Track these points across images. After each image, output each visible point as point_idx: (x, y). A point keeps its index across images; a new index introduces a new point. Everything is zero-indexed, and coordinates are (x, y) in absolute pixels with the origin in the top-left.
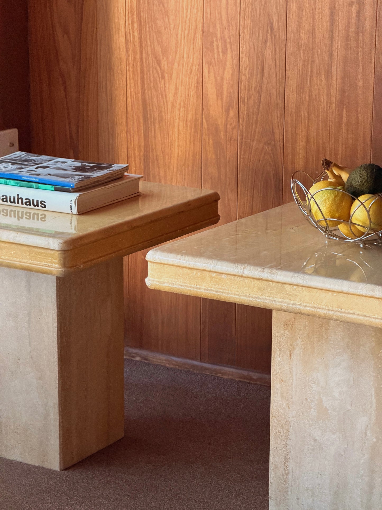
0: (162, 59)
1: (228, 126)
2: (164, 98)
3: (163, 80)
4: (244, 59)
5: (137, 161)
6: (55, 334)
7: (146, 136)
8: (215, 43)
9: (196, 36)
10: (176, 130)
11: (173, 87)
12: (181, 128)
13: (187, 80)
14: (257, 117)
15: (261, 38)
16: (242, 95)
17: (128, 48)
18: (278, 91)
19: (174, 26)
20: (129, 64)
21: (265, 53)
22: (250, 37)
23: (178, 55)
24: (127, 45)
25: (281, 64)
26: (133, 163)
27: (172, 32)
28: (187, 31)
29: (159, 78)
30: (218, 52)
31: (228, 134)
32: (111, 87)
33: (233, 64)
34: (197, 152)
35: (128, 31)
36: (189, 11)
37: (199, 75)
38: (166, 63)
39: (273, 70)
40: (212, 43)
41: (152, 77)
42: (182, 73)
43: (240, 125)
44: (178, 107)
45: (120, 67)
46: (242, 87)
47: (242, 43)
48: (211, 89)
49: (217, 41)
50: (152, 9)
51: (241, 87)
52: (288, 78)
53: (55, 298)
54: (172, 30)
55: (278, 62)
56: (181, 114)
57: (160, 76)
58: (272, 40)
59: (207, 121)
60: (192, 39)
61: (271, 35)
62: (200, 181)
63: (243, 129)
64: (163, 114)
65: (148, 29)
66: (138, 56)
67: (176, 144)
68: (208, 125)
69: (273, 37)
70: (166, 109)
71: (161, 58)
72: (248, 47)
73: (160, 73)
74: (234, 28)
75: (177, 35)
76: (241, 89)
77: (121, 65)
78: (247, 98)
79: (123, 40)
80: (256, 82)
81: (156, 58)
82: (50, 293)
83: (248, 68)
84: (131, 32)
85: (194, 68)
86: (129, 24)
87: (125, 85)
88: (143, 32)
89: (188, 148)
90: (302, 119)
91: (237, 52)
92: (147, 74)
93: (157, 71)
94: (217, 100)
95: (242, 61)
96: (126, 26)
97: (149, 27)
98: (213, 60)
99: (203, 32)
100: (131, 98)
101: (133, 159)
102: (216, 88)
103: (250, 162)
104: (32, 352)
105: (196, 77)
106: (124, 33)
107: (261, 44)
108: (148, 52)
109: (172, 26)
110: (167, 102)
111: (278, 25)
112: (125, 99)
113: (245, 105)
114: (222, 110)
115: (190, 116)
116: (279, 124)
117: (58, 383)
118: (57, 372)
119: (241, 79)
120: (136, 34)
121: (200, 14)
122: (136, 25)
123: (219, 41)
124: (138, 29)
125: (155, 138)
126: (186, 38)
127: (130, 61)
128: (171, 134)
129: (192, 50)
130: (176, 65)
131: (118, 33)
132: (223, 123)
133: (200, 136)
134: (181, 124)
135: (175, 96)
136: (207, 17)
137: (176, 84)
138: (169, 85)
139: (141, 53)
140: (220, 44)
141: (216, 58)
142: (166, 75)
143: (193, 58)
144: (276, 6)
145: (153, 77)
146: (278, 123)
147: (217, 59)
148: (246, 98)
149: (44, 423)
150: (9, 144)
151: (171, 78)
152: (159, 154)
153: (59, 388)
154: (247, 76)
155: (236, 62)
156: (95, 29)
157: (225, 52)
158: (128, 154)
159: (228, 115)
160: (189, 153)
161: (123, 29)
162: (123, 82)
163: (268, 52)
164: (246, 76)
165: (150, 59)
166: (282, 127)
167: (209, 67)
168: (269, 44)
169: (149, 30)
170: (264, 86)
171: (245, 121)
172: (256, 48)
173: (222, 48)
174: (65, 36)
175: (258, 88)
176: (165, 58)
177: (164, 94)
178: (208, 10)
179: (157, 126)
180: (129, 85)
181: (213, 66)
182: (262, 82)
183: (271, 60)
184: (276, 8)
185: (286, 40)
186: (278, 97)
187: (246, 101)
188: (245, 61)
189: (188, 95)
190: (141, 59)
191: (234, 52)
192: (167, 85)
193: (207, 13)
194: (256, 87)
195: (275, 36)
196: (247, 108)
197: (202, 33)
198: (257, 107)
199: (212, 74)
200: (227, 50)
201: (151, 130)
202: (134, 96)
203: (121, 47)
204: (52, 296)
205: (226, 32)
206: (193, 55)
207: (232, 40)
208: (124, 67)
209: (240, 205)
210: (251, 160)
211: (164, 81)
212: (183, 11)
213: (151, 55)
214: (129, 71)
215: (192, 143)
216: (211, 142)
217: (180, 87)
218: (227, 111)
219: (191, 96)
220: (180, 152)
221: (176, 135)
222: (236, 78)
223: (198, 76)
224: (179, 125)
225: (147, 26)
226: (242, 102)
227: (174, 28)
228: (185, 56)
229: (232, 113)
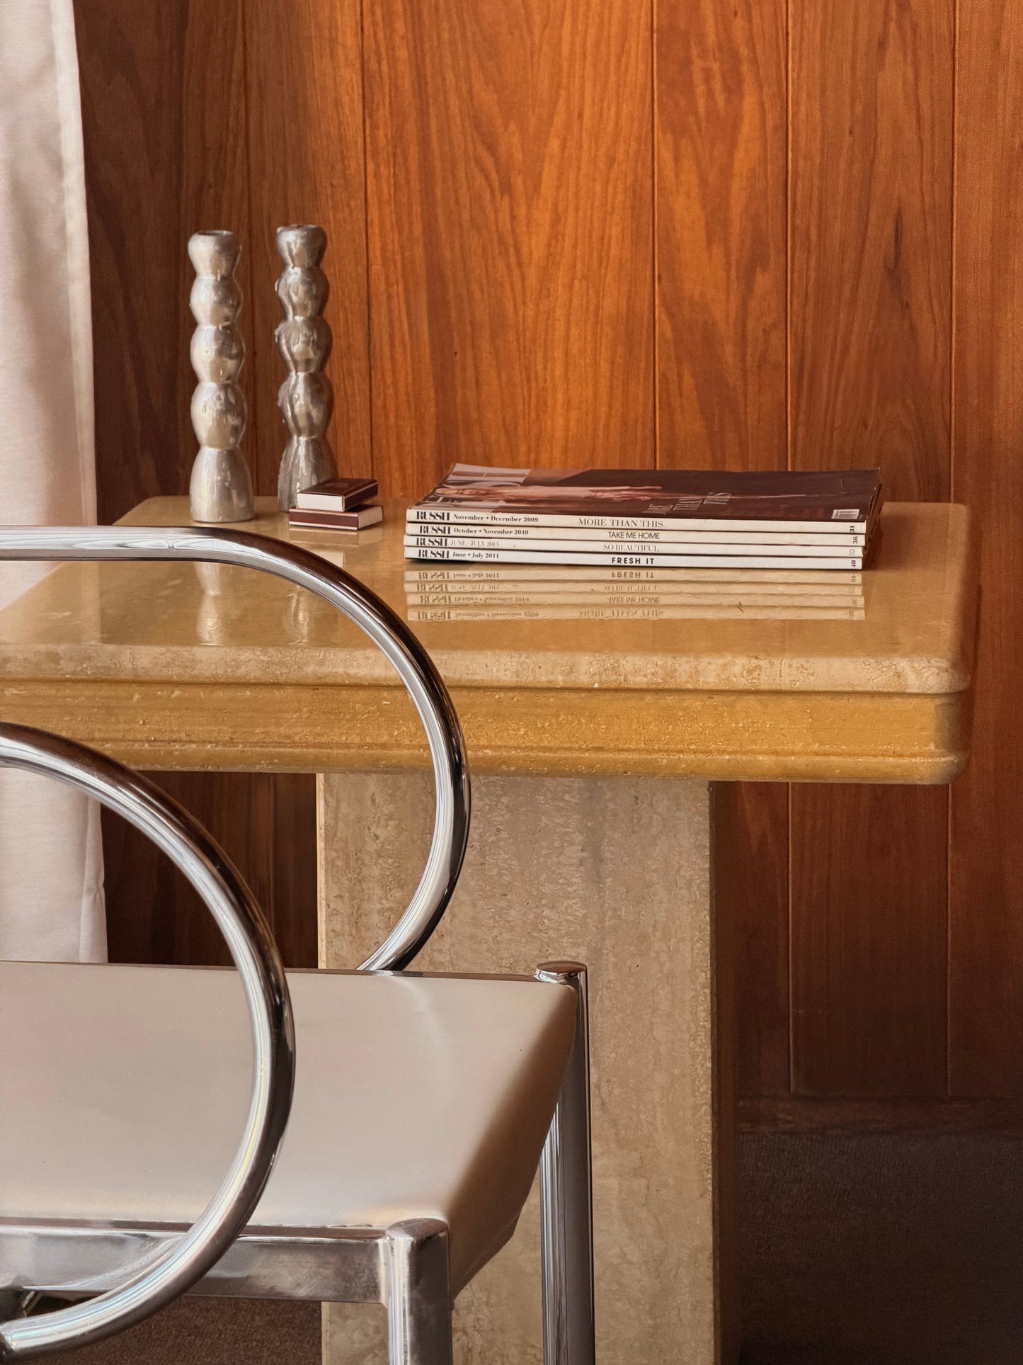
0: (502, 129)
1: (751, 324)
2: (511, 250)
3: (506, 198)
5: (409, 471)
6: (701, 1008)
7: (444, 385)
8: (698, 64)
9: (627, 46)
10: (558, 353)
11: (543, 217)
12: (574, 348)
13: (598, 188)
14: (855, 289)
16: (797, 222)
17: (372, 102)
18: (927, 199)
19: (546, 18)
20: (376, 154)
21: (879, 85)
22: (823, 35)
23: (561, 108)
24: (367, 90)
25: (939, 115)
26: (397, 475)
27: (537, 41)
28: (592, 33)
29: (492, 191)
30: (710, 93)
31: (750, 350)
33: (764, 126)
34: (636, 421)
35: (370, 43)
37: (640, 172)
38: (516, 140)
39: (909, 135)
40: (685, 65)
41: (463, 193)
42: (579, 169)
43: (794, 318)
44: (561, 277)
45: (339, 167)
46: (799, 195)
47: (797, 56)
48: (684, 213)
49: (703, 54)
51: (794, 195)
52: (964, 155)
53: (706, 887)
54: (537, 31)
55: (925, 106)
56: (576, 301)
57: (496, 185)
58: (903, 41)
59: (671, 316)
60: (613, 55)
61: (900, 27)
63: (804, 329)
64: (509, 307)
65: (446, 36)
66: (411, 127)
67: (560, 397)
68: (674, 326)
69: (909, 32)
70: (518, 288)
71: (499, 122)
72: (817, 67)
73: (494, 177)
74: (768, 11)
75: (557, 47)
76: (794, 204)
77: (343, 160)
78: (819, 231)
79: (350, 76)
80: (850, 176)
81: (477, 125)
82: (682, 873)
83: (819, 136)
84: (383, 50)
85: (622, 149)
86: (374, 24)
87: (362, 225)
88: (427, 46)
89: (604, 410)
91: (779, 85)
92: (444, 182)
93: (482, 170)
94: (710, 242)
95: (796, 116)
96: (362, 29)
97: (452, 29)
98: (692, 119)
99: (652, 31)
100: (385, 265)
101: (395, 463)
102: (704, 207)
103: (832, 433)
104: (603, 1084)
105: (630, 178)
106: (353, 54)
107: (867, 55)
108: (447, 108)
109: (538, 20)
110: (520, 265)
112: (361, 270)
113: (809, 251)
114: (728, 278)
115: (612, 303)
116: (935, 302)
117: (710, 1176)
118: (708, 1140)
119: (796, 172)
120: (403, 54)
122: (400, 26)
123: (711, 57)
124: (410, 36)
125: (477, 386)
126: (587, 54)
127: (383, 142)
128: (540, 367)
129: (611, 91)
130: (554, 144)
131: (333, 55)
132: (733, 316)
133: (647, 365)
134: (574, 331)
135: (553, 243)
137: (556, 205)
138: (529, 206)
139: (423, 113)
140: (716, 67)
141: (702, 111)
142: (518, 182)
145: (470, 187)
146: (930, 299)
147: (707, 113)
148: (814, 231)
149: (650, 1322)
151: (537, 188)
153: (713, 1193)
155: (774, 118)
156: (240, 48)
157: (734, 90)
158: (376, 452)
159: (749, 289)
160: (607, 426)
161: (349, 39)
162: (351, 212)
163: (891, 80)
165: (457, 131)
166: (945, 312)
167: (676, 143)
168: (891, 53)
169: (452, 37)
171: (811, 304)
172: (846, 67)
173: (724, 79)
175: (855, 196)
176: (512, 127)
177: (511, 241)
179: (485, 346)
180: (376, 222)
181: (690, 138)
182: (872, 177)
183: (900, 102)
187: (814, 237)
189: (603, 238)
190: (424, 132)
191: (765, 89)
192: (522, 212)
194: (849, 193)
195: (915, 29)
196: (818, 262)
197: (648, 33)
198: (852, 253)
199: (687, 163)
200: (740, 82)
201: (465, 363)
202: (398, 257)
203: (345, 99)
204: (689, 882)
205: (739, 25)
206: (618, 110)
207: (757, 50)
208: (354, 167)
210: (836, 426)
211: (511, 197)
213: (458, 119)
214: (377, 175)
215: (618, 392)
216: (688, 380)
217: (571, 213)
218: (747, 278)
219: (613, 242)
220: (572, 424)
221: (559, 372)
222: (775, 169)
223: (636, 175)
224: (567, 338)
225: (445, 25)
227: (545, 26)
228: (587, 113)
229: (763, 281)
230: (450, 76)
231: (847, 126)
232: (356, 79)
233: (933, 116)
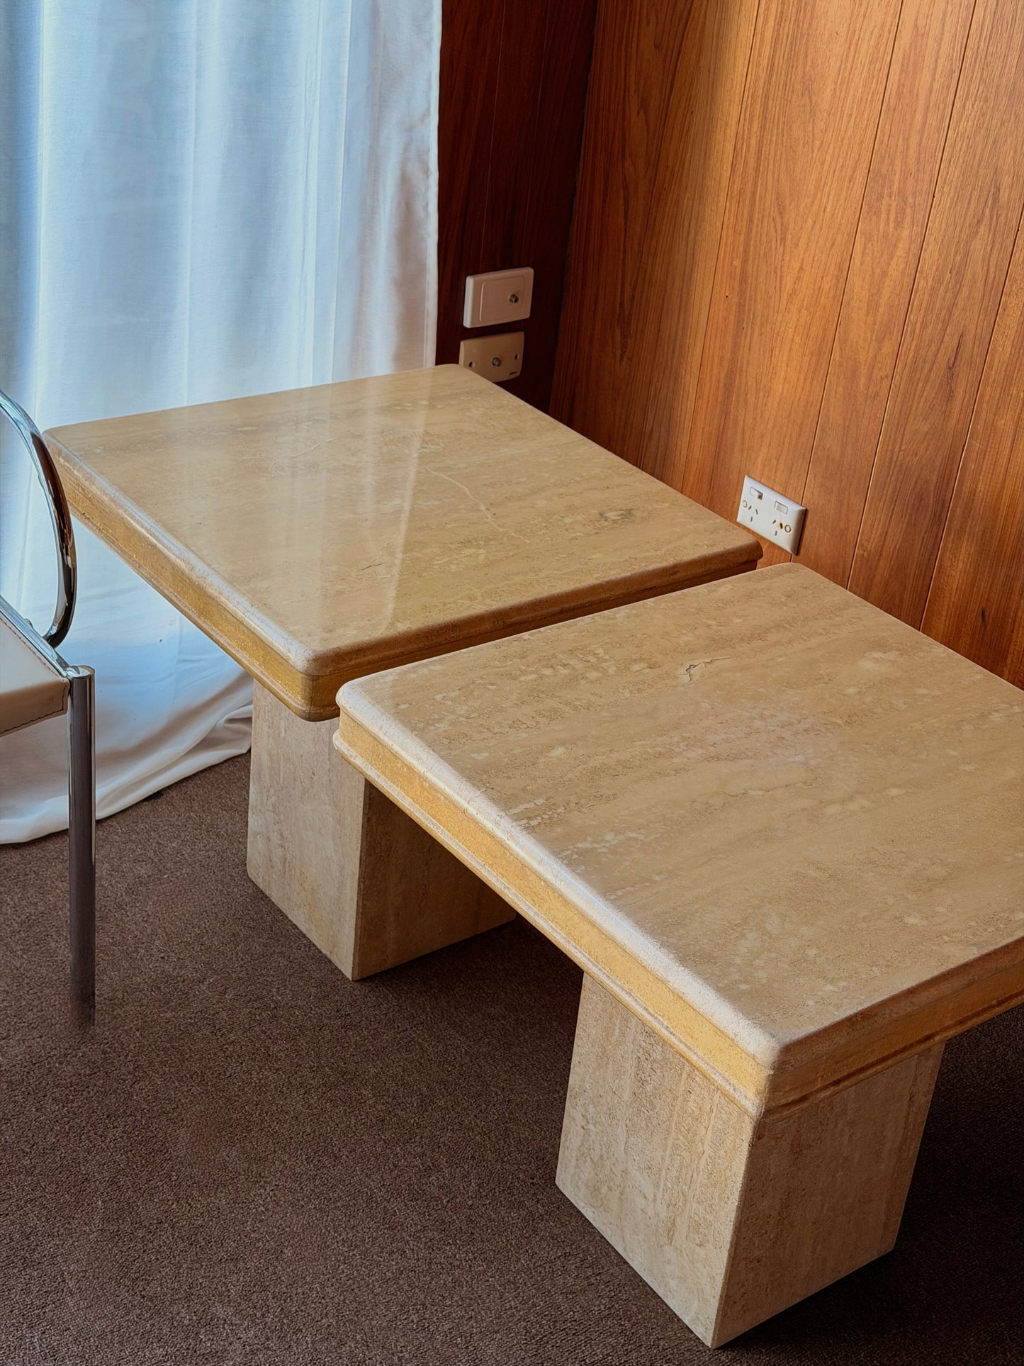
0: (788, 205)
1: (876, 371)
2: (778, 281)
3: (782, 246)
4: (930, 247)
5: (713, 384)
8: (885, 201)
9: (856, 175)
10: (787, 347)
11: (796, 265)
12: (795, 347)
13: (824, 257)
14: (930, 370)
15: (971, 213)
16: (912, 318)
17: (735, 166)
18: (979, 330)
19: (822, 144)
20: (732, 198)
21: (972, 247)
22: (951, 204)
23: (817, 203)
24: (735, 159)
25: (997, 278)
26: (708, 385)
27: (814, 156)
28: (841, 160)
29: (777, 239)
30: (888, 219)
31: (872, 385)
32: (696, 233)
33: (909, 250)
35: (741, 130)
36: (853, 120)
37: (845, 255)
38: (793, 214)
39: (980, 285)
40: (881, 196)
41: (764, 235)
42: (817, 243)
43: (897, 376)
44: (797, 305)
45: (716, 199)
46: (916, 300)
47: (935, 213)
48: (859, 287)
49: (890, 196)
50: (789, 99)
51: (914, 301)
52: (1005, 310)
54: (816, 151)
55: (992, 270)
56: (801, 321)
57: (779, 238)
58: (991, 224)
59: (841, 349)
60: (847, 179)
61: (991, 214)
62: (807, 456)
63: (900, 385)
64: (771, 311)
65: (774, 138)
66: (749, 188)
67: (783, 374)
68: (841, 356)
69: (995, 219)
70: (777, 302)
71: (788, 202)
72: (944, 224)
73: (779, 232)
74: (927, 178)
75: (823, 163)
76: (913, 305)
77: (718, 196)
78: (921, 327)
79: (729, 147)
80: (944, 299)
81: (778, 197)
83: (934, 268)
84: (745, 137)
85: (839, 239)
86: (745, 120)
87: (718, 238)
88: (765, 142)
89: (800, 389)
90: (1010, 400)
91: (922, 226)
92: (757, 226)
93: (775, 225)
94: (868, 312)
95: (925, 250)
96: (739, 121)
97: (778, 136)
98: (875, 233)
99: (869, 171)
102: (869, 291)
103: (899, 452)
105: (839, 257)
106: (733, 135)
107: (970, 226)
108: (767, 182)
109: (817, 143)
110: (781, 290)
111: (1010, 194)
113: (913, 339)
114: (872, 336)
115: (815, 329)
116: (967, 395)
119: (918, 285)
120: (753, 142)
121: (870, 132)
122: (755, 125)
123: (893, 198)
124: (759, 133)
125: (749, 351)
126: (836, 173)
127: (735, 193)
129: (842, 201)
130: (809, 223)
131: (725, 133)
132: (869, 361)
133: (824, 374)
134: (796, 339)
135: (797, 282)
136: (881, 143)
137: (803, 260)
138: (791, 255)
140: (894, 204)
141: (881, 230)
142: (789, 237)
143: (842, 217)
144: (1015, 151)
145: (767, 235)
147: (884, 232)
148: (918, 326)
150: (509, 297)
151: (797, 246)
152: (749, 384)
154: (930, 284)
155: (915, 248)
157: (899, 224)
158: (702, 367)
159: (880, 348)
160: (799, 399)
161: (733, 127)
163: (978, 245)
164: (927, 283)
165: (768, 197)
167: (865, 245)
168: (982, 229)
169: (777, 140)
170: (956, 312)
171: (907, 370)
172: (958, 229)
173: (896, 214)
174: (642, 114)
175: (943, 313)
176: (794, 204)
177: (779, 274)
178: (888, 127)
179: (757, 330)
180: (724, 239)
181: (872, 244)
182: (954, 304)
183: (980, 263)
184: (1014, 158)
185: (1018, 230)
186: (977, 343)
187: (917, 330)
188: (931, 250)
189: (820, 288)
190: (754, 193)
191: (915, 228)
192: (787, 258)
193: (883, 131)
194: (941, 309)
195: (998, 217)
196: (916, 346)
197: (867, 171)
198: (933, 348)
199: (868, 259)
200: (903, 219)
201: (746, 336)
203: (725, 160)
205: (911, 182)
206: (843, 212)
207: (917, 202)
208: (722, 202)
209: (865, 524)
210: (902, 449)
212: (841, 117)
213: (770, 190)
214: (730, 211)
215: (808, 381)
216: (841, 389)
217: (808, 269)
218: (880, 341)
219: (824, 292)
220: (785, 391)
221: (785, 359)
222: (908, 281)
223: (842, 256)
224: (793, 340)
225: (775, 132)
226: (909, 332)
227: (820, 148)
228: (828, 210)
229: (888, 347)
230: (771, 162)
231: (950, 267)
232: (732, 151)
233: (994, 278)
